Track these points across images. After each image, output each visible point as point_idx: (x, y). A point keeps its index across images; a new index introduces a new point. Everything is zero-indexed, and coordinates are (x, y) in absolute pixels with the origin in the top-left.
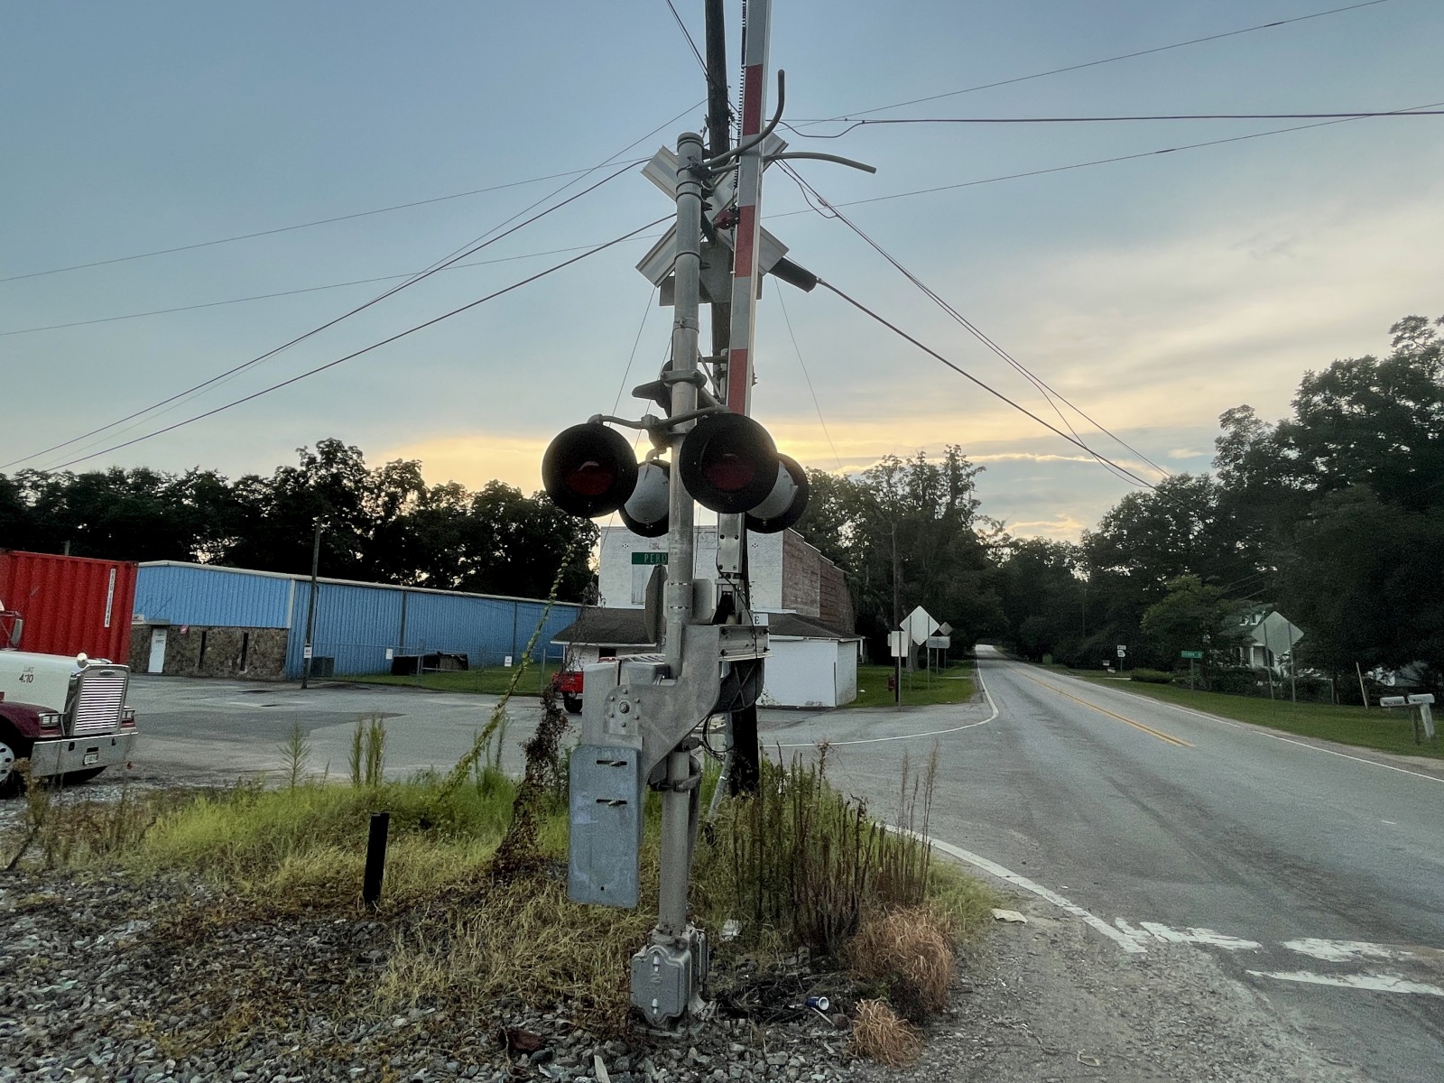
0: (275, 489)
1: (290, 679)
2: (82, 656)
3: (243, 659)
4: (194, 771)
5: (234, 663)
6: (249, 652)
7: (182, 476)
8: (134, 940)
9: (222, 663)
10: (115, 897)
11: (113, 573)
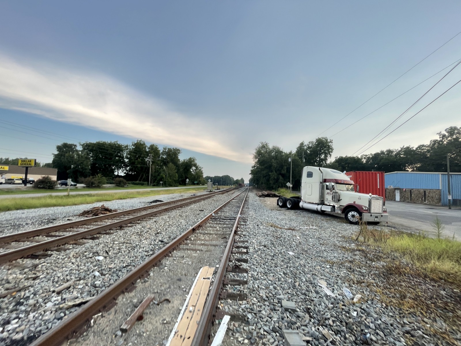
0: (430, 147)
1: (444, 205)
2: (370, 194)
3: (425, 198)
4: (407, 228)
5: (422, 200)
6: (426, 196)
7: (400, 149)
8: (381, 267)
9: (418, 199)
10: (379, 254)
11: (378, 175)
